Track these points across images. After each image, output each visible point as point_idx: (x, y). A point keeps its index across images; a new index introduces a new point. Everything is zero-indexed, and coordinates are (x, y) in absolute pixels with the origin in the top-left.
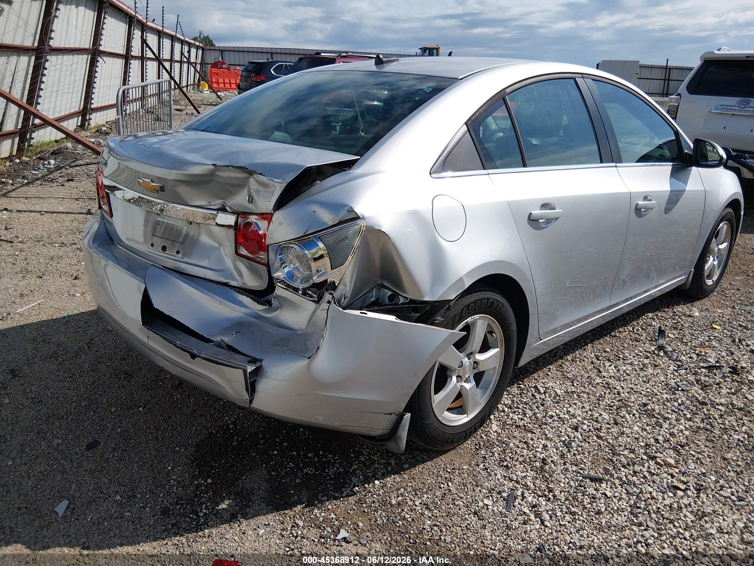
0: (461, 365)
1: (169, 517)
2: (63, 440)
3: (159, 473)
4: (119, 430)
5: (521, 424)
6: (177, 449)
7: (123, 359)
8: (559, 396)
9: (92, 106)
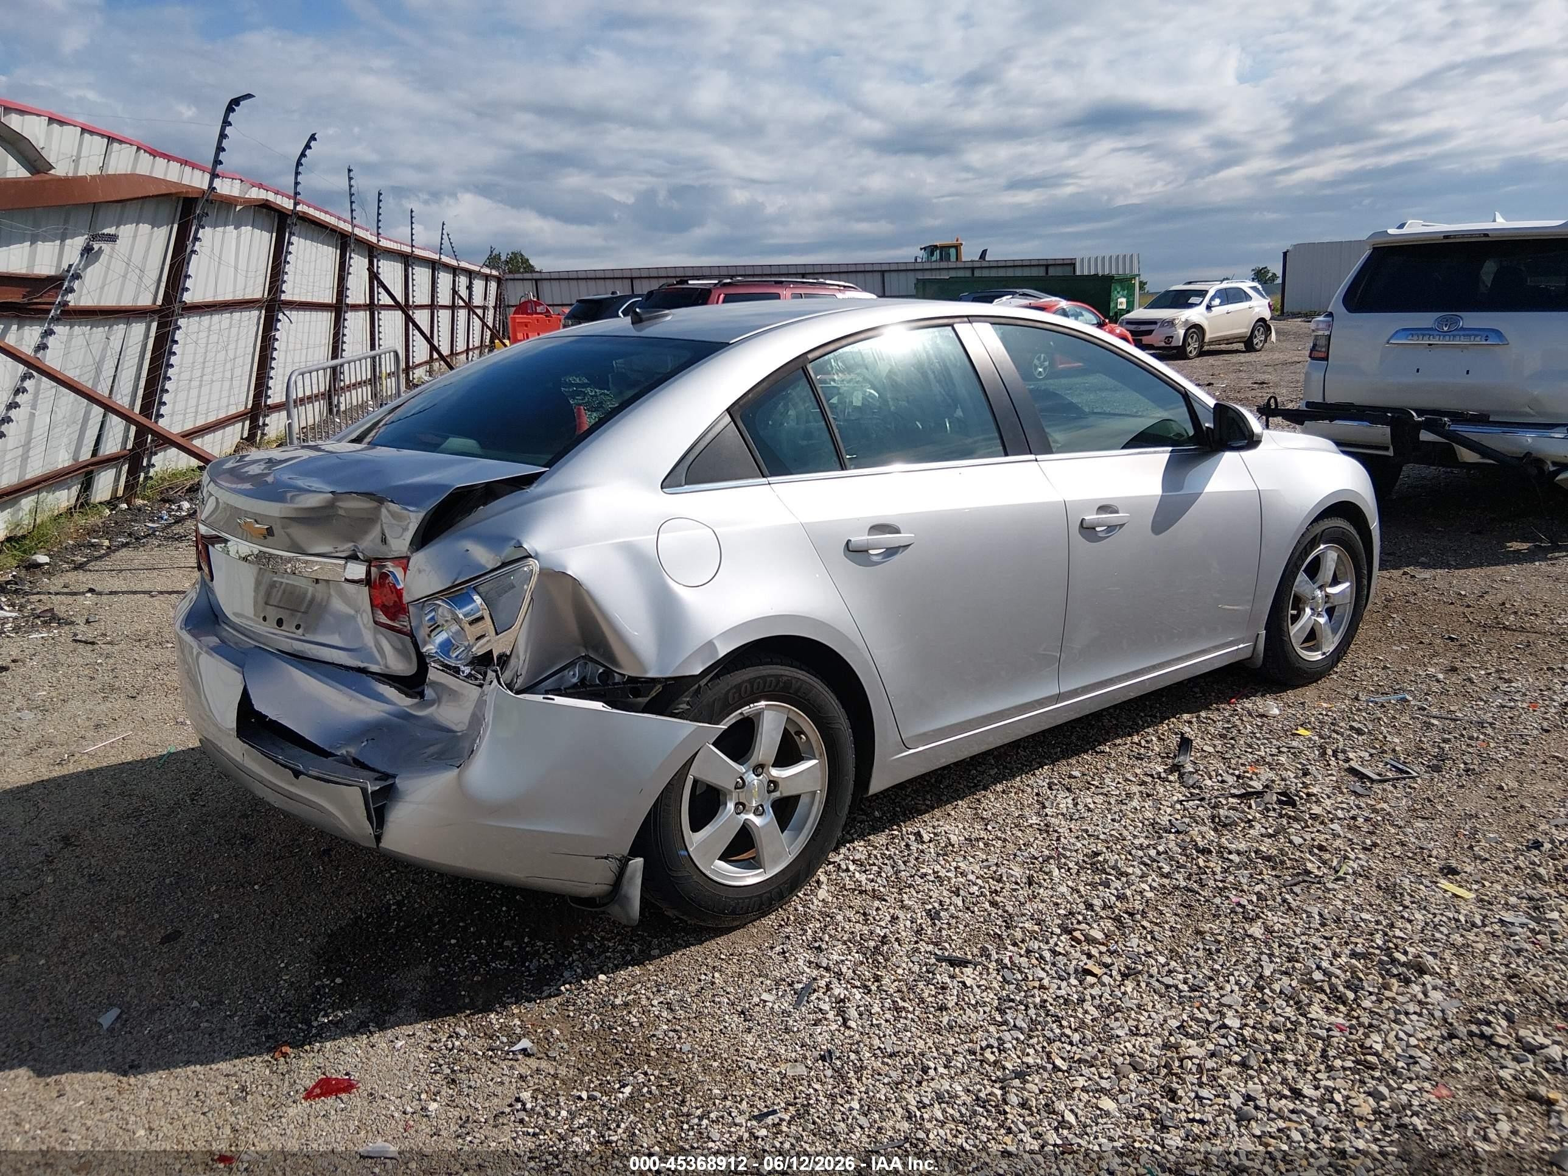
0: (741, 785)
1: (266, 1028)
2: (128, 931)
3: (264, 972)
4: (216, 916)
5: (869, 887)
6: (300, 940)
7: (246, 816)
8: (953, 846)
9: (269, 402)
